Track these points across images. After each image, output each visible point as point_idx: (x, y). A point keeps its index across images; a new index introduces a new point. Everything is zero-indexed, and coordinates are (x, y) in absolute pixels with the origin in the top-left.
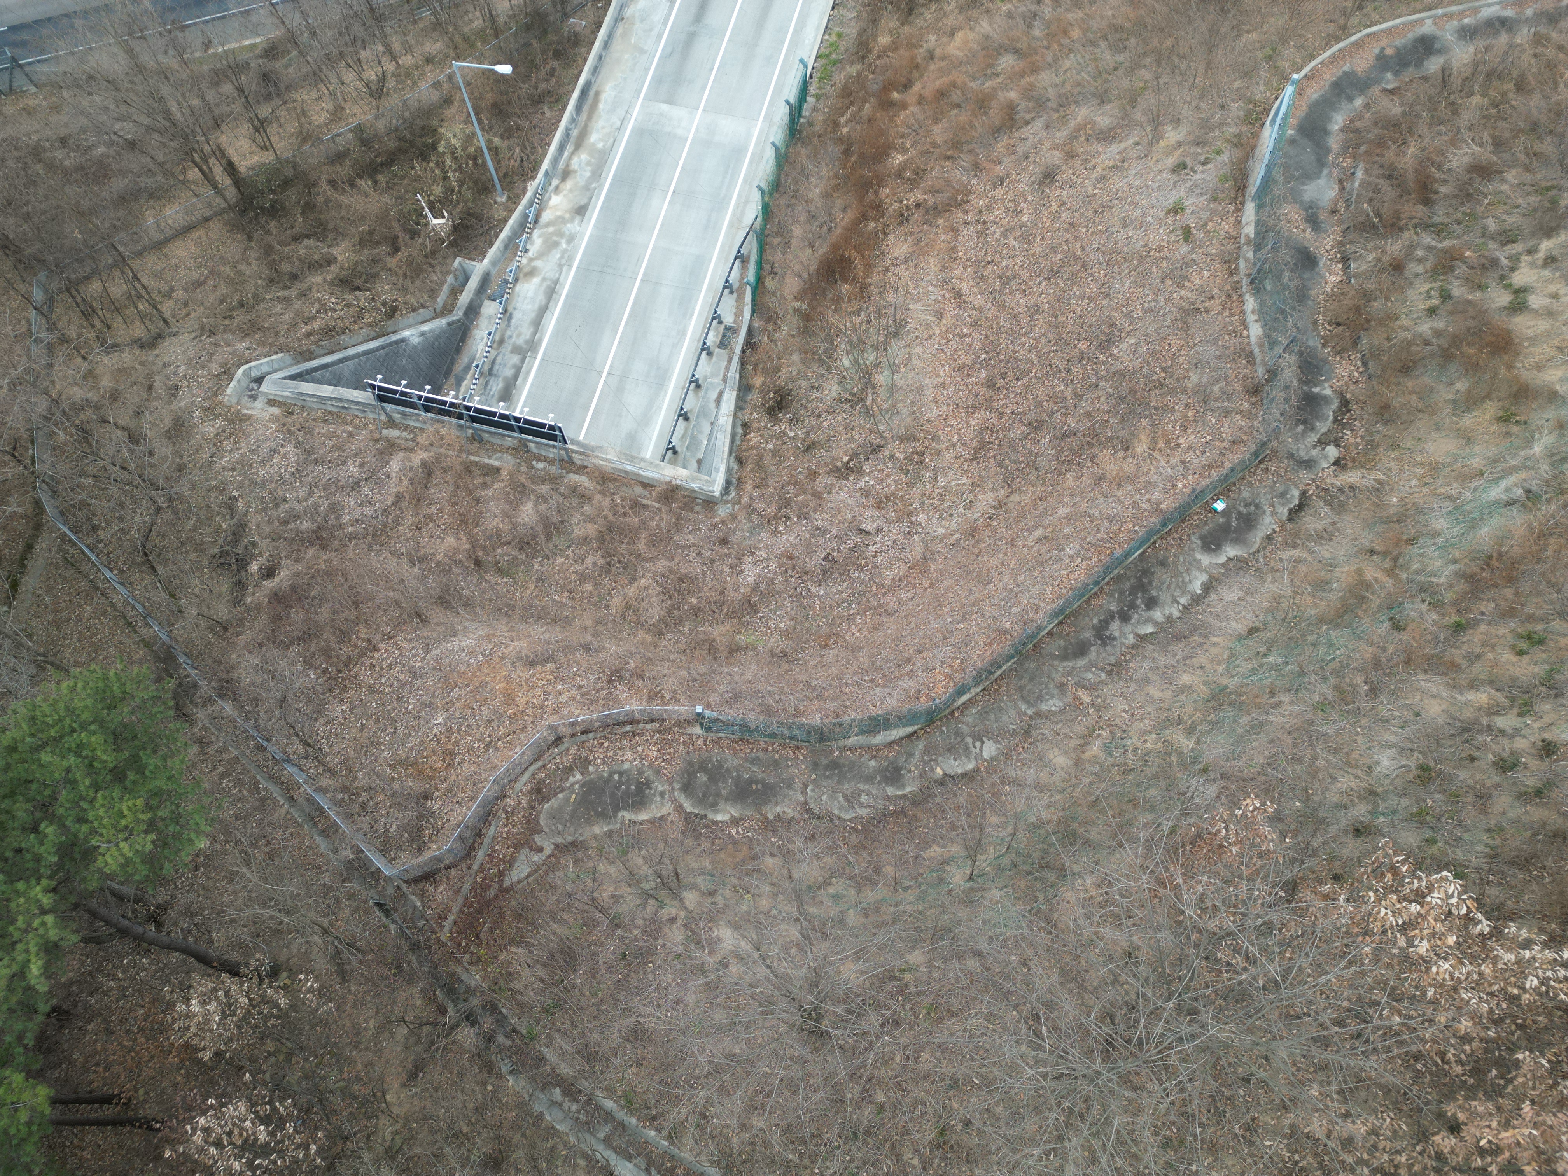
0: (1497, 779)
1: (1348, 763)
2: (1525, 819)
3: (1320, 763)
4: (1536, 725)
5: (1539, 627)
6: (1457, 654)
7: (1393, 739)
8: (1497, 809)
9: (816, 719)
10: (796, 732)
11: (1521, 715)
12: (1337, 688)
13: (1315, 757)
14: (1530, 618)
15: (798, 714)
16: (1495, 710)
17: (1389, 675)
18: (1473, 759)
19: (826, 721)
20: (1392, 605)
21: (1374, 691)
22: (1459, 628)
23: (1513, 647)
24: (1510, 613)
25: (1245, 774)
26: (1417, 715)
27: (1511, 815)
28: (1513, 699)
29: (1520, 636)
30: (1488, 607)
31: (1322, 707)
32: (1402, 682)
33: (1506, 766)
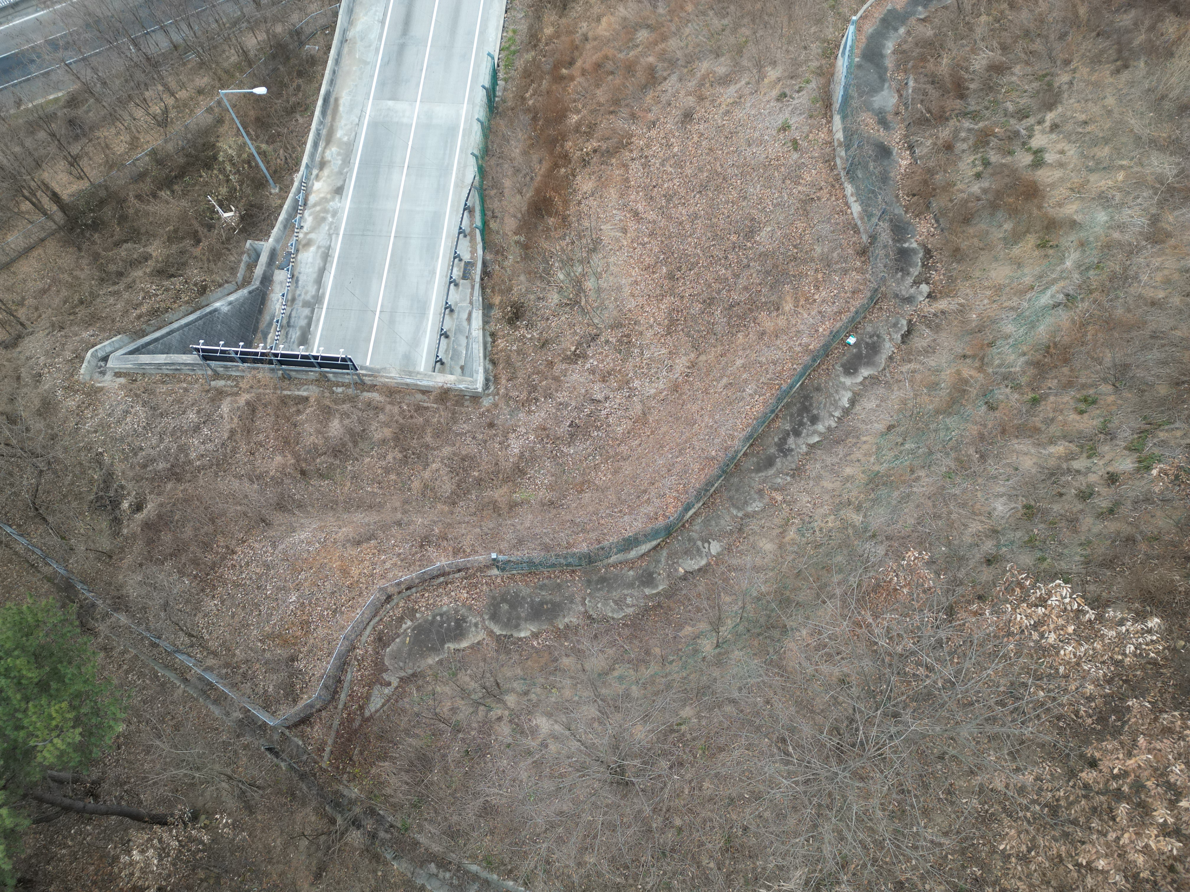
0: (1081, 507)
1: (974, 513)
2: (1105, 532)
3: (954, 516)
4: (1101, 463)
5: (1091, 392)
6: (1037, 421)
7: (1002, 490)
8: (1084, 528)
9: (584, 548)
10: (570, 560)
11: (1089, 457)
12: (957, 459)
13: (950, 513)
14: (1084, 386)
15: (569, 546)
16: (1070, 457)
17: (992, 444)
18: (1061, 495)
19: (591, 548)
20: (985, 393)
21: (983, 457)
22: (1035, 402)
23: (1076, 409)
24: (1069, 384)
25: (903, 533)
26: (1017, 469)
27: (1095, 530)
28: (1082, 447)
29: (1079, 400)
30: (1053, 383)
31: (949, 475)
32: (1002, 447)
33: (1085, 495)
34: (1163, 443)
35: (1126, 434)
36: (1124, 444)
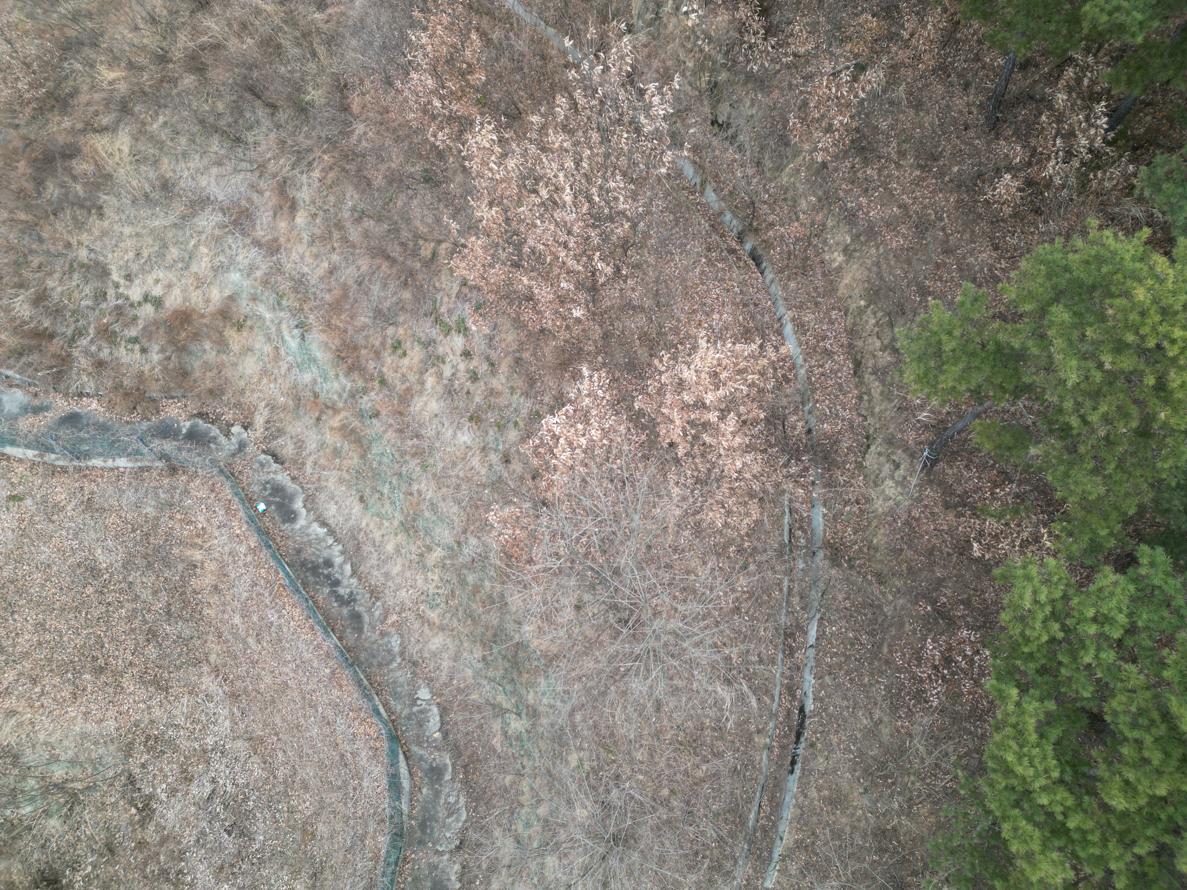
0: (482, 383)
1: (463, 459)
2: (506, 374)
3: (461, 475)
4: (451, 357)
5: (389, 341)
6: (400, 387)
7: (450, 432)
8: (500, 387)
11: (444, 363)
12: (414, 455)
13: (458, 477)
14: (383, 344)
16: (440, 375)
17: (408, 426)
18: (468, 393)
20: (360, 415)
21: (418, 436)
22: (383, 382)
23: (400, 357)
24: (378, 355)
25: (464, 519)
26: (436, 415)
27: (504, 381)
28: (434, 365)
29: (394, 352)
30: (371, 365)
31: (424, 467)
32: (414, 420)
33: (474, 377)
34: (450, 312)
35: (434, 333)
36: (441, 337)
